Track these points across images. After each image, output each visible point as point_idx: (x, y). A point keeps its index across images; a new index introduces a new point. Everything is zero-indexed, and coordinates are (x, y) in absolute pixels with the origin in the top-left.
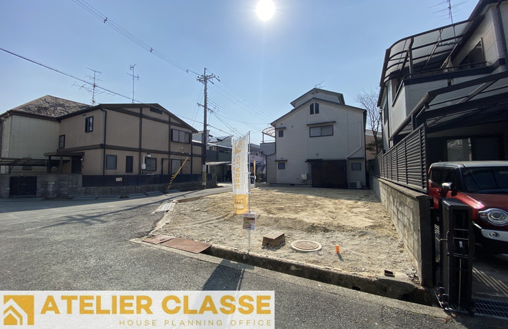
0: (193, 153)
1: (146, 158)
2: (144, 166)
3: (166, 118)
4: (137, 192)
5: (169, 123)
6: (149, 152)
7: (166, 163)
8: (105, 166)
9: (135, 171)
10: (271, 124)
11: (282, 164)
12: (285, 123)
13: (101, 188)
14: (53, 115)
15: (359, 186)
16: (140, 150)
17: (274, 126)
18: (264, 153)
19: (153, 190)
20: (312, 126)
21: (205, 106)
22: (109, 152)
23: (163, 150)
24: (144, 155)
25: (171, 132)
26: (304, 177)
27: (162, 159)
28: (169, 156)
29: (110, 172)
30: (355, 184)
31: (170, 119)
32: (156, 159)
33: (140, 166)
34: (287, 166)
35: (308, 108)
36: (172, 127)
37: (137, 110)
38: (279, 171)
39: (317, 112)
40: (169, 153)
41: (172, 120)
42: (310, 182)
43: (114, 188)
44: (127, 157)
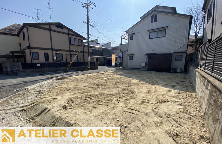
0: (85, 51)
1: (56, 54)
2: (55, 58)
3: (66, 31)
4: (50, 72)
5: (69, 34)
6: (57, 50)
7: (68, 57)
8: (32, 58)
9: (51, 60)
10: (126, 32)
11: (131, 57)
12: (134, 30)
13: (31, 69)
15: (179, 71)
16: (52, 49)
17: (128, 33)
18: (122, 50)
19: (60, 70)
20: (151, 31)
21: (88, 23)
22: (32, 50)
23: (66, 49)
24: (55, 52)
25: (70, 39)
26: (144, 64)
27: (66, 54)
28: (70, 53)
29: (35, 61)
30: (176, 69)
31: (68, 32)
32: (62, 54)
33: (53, 58)
34: (134, 58)
35: (149, 18)
36: (70, 36)
37: (48, 27)
38: (129, 61)
39: (156, 21)
40: (70, 51)
41: (70, 32)
42: (147, 67)
43: (37, 70)
44: (45, 53)
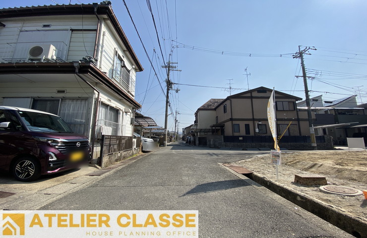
0: (300, 117)
1: (258, 125)
2: (257, 130)
4: (253, 147)
6: (260, 120)
8: (233, 131)
9: (252, 133)
13: (232, 143)
14: (213, 108)
16: (253, 120)
19: (265, 147)
21: (304, 76)
22: (235, 122)
24: (256, 123)
29: (236, 134)
32: (266, 125)
37: (249, 95)
41: (276, 95)
43: (239, 144)
44: (246, 125)
